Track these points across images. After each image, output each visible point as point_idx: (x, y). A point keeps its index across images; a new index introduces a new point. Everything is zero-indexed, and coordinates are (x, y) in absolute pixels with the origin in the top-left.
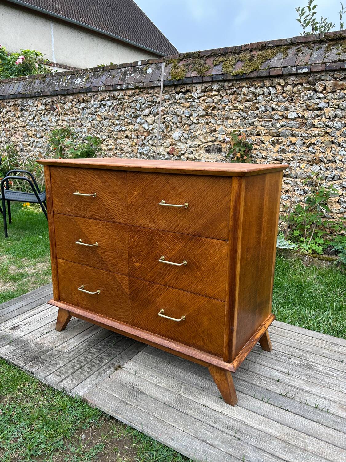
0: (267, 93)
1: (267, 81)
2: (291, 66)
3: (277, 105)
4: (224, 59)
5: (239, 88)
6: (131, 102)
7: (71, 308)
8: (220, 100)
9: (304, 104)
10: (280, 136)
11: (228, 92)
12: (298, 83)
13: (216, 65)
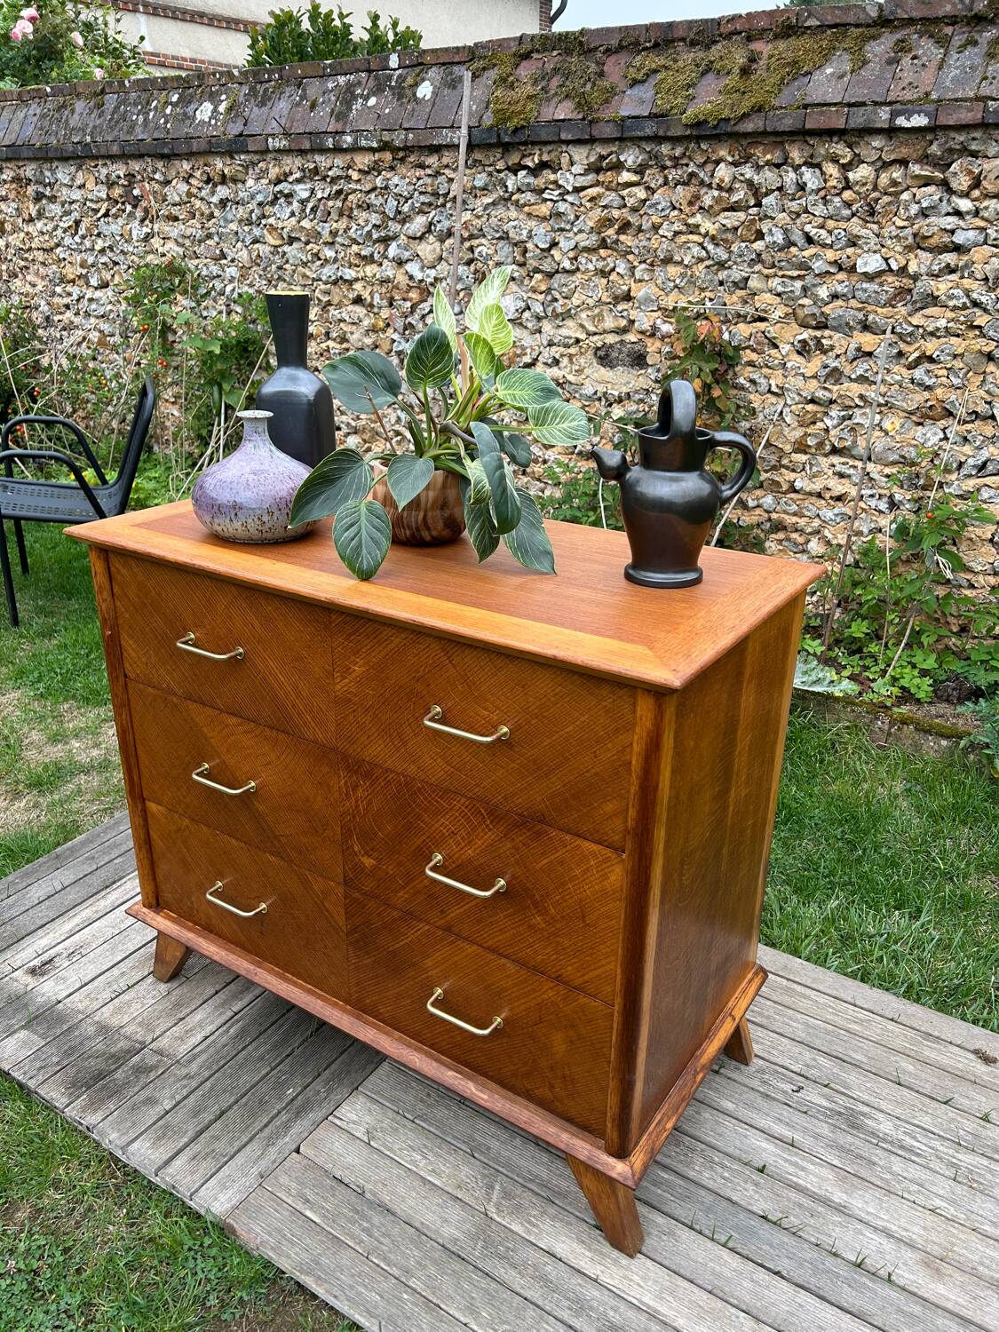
0: (793, 187)
1: (797, 145)
2: (876, 103)
3: (822, 227)
4: (661, 61)
5: (705, 163)
6: (368, 192)
7: (190, 935)
8: (646, 200)
9: (908, 231)
10: (826, 327)
11: (670, 177)
12: (892, 157)
13: (635, 82)
